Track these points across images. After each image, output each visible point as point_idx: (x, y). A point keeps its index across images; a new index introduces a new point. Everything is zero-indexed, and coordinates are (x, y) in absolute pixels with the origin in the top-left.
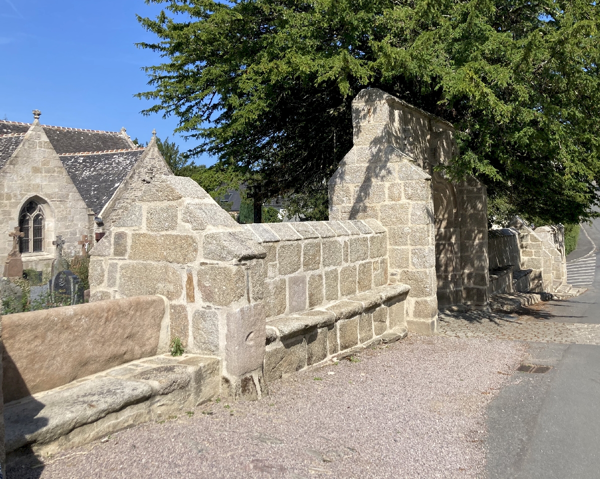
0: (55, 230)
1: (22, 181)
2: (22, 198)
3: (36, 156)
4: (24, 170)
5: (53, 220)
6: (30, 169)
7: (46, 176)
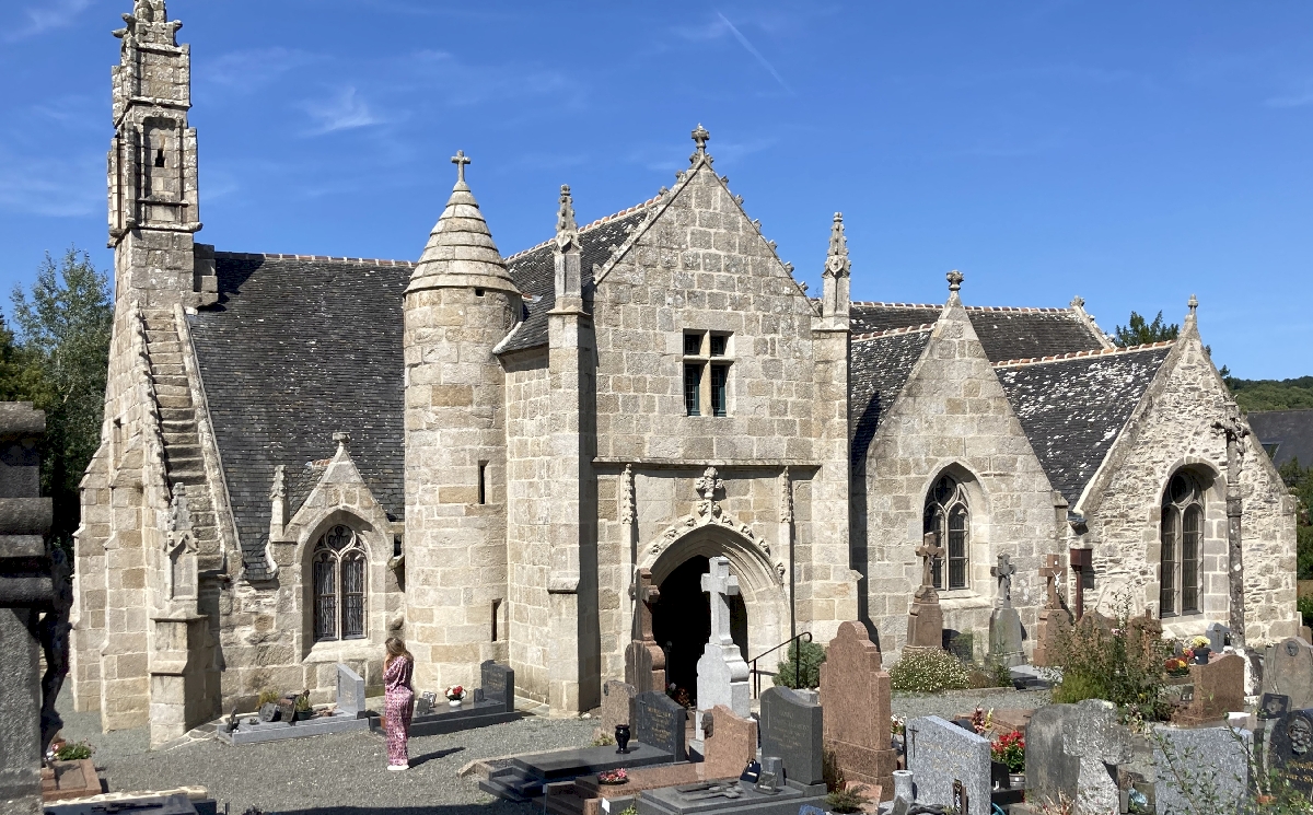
0: (992, 540)
1: (931, 433)
2: (930, 468)
3: (955, 373)
4: (933, 407)
5: (987, 518)
6: (943, 405)
7: (972, 419)
